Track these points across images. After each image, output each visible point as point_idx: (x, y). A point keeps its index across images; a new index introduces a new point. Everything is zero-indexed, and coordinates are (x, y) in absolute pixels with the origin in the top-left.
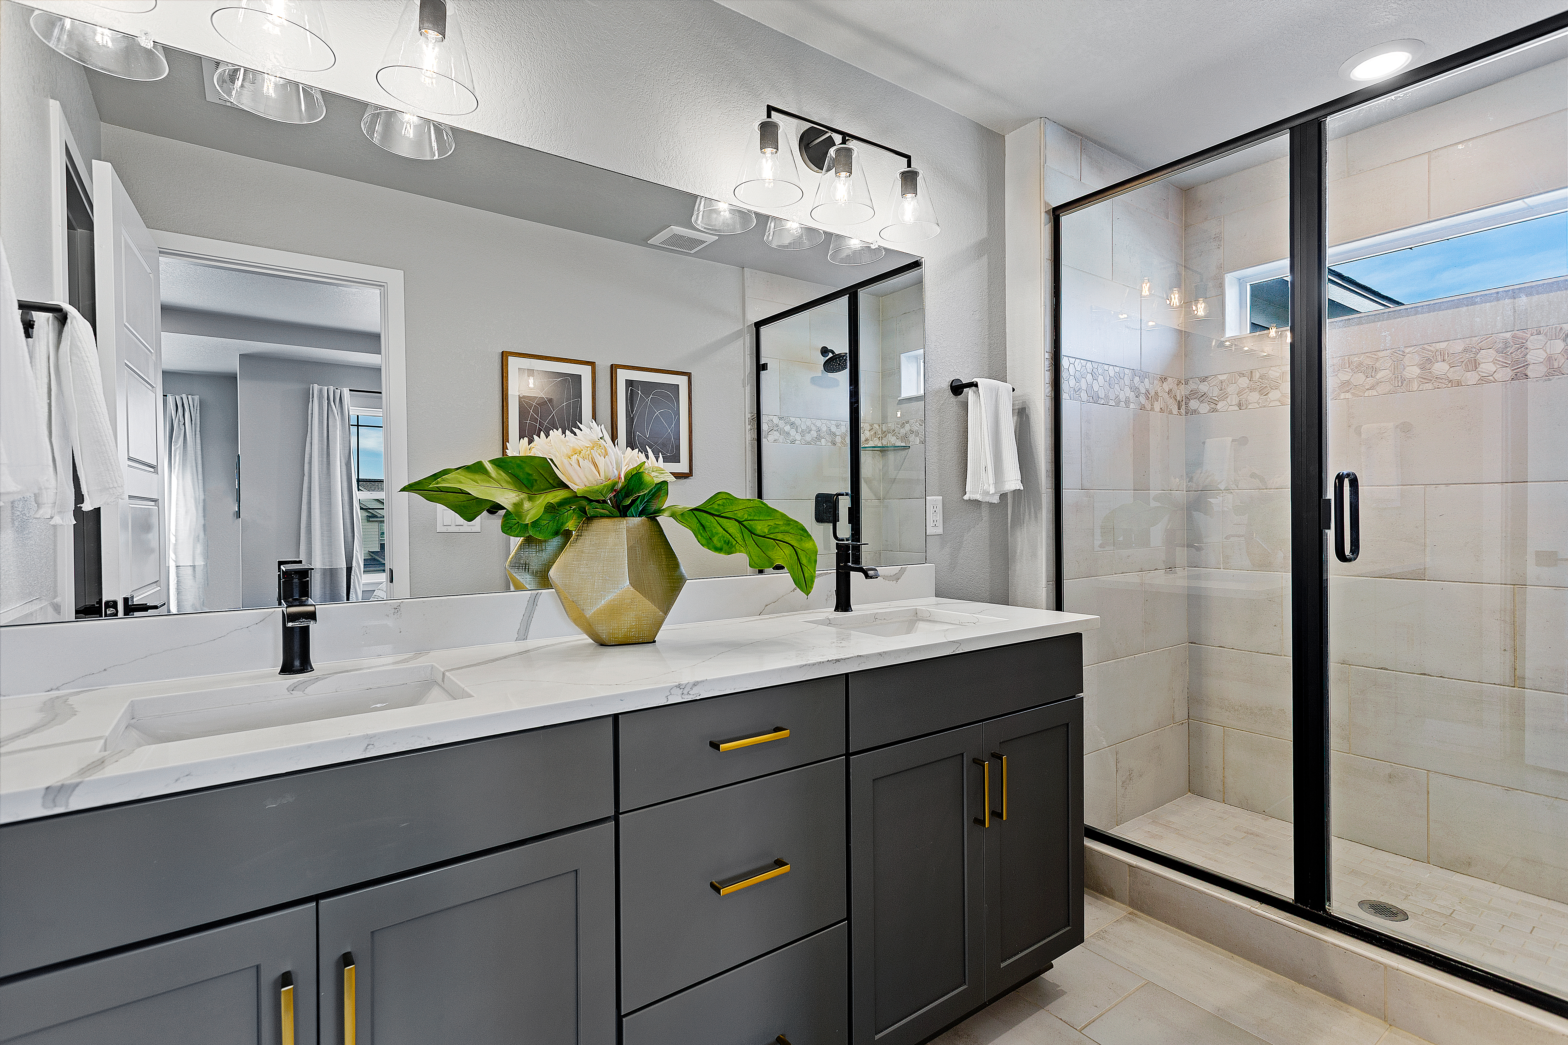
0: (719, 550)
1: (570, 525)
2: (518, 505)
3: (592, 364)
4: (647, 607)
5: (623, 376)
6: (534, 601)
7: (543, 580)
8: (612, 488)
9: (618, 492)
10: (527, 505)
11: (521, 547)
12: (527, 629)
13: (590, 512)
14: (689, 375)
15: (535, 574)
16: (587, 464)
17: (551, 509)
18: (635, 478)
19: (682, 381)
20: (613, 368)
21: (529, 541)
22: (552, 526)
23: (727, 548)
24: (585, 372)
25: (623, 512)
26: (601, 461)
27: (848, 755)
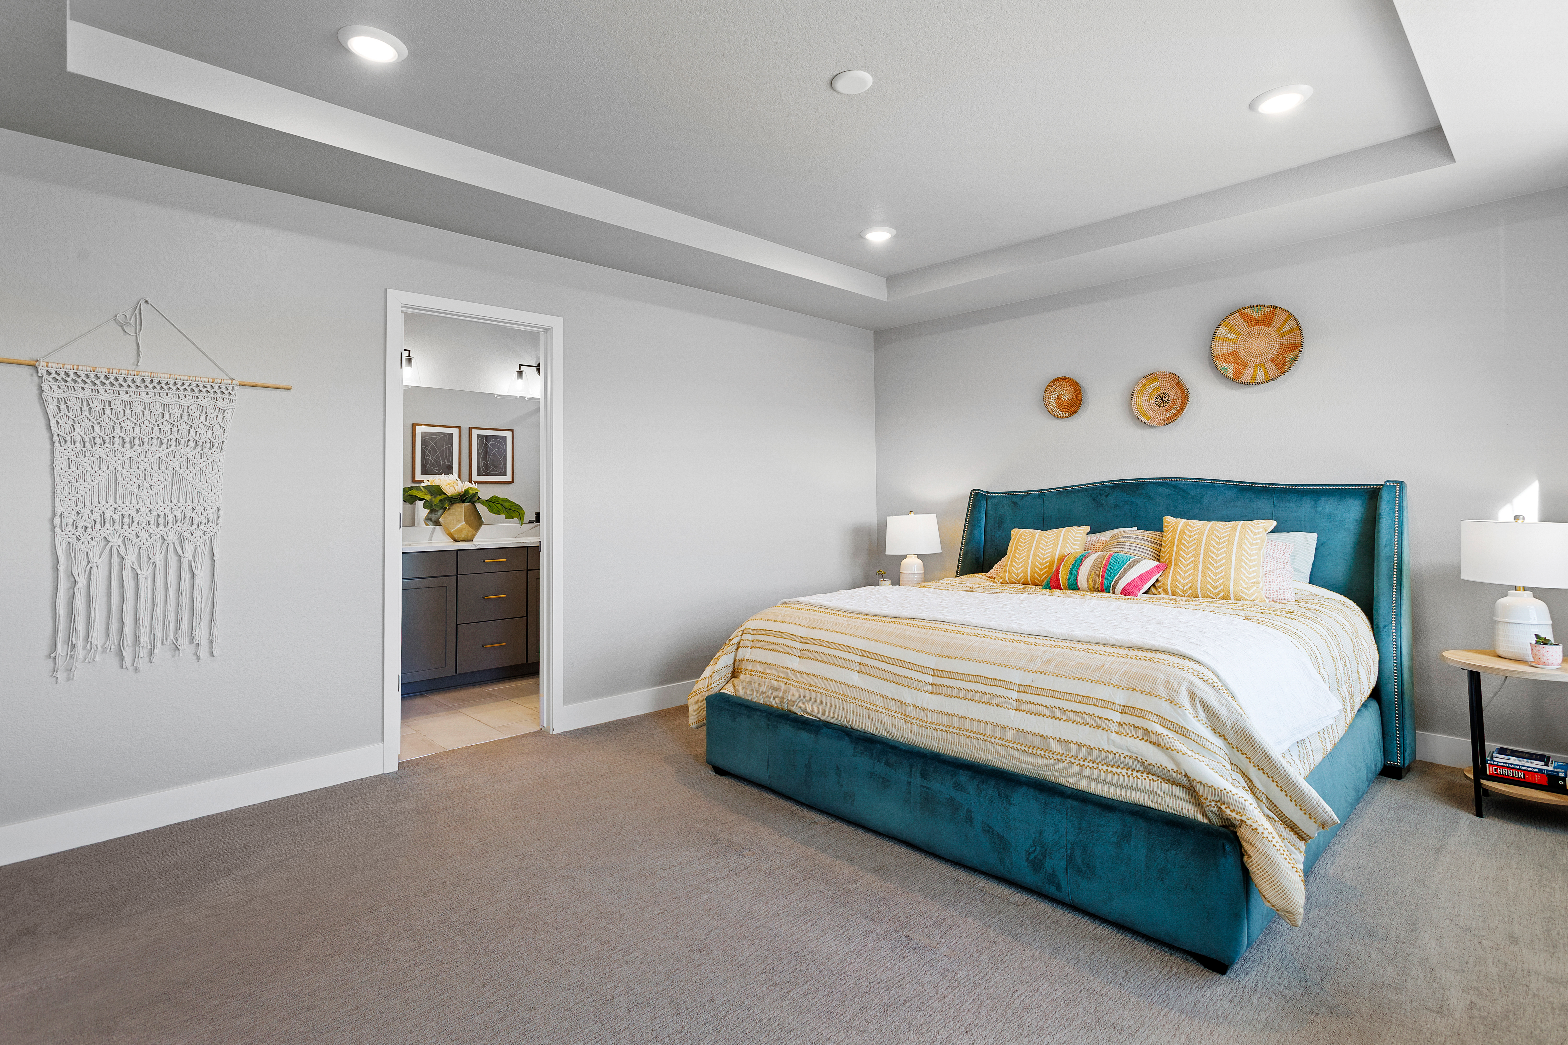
0: (495, 513)
1: (446, 505)
2: (431, 499)
3: (459, 427)
4: (470, 530)
5: (475, 433)
6: (434, 529)
7: (437, 523)
8: (460, 494)
9: (461, 496)
10: (433, 499)
11: (429, 513)
12: (432, 538)
13: (453, 502)
14: (512, 431)
15: (433, 522)
16: (452, 488)
17: (441, 501)
18: (467, 491)
19: (508, 435)
20: (470, 429)
21: (431, 511)
22: (441, 506)
23: (498, 513)
24: (455, 432)
25: (463, 502)
26: (456, 487)
27: (528, 570)
